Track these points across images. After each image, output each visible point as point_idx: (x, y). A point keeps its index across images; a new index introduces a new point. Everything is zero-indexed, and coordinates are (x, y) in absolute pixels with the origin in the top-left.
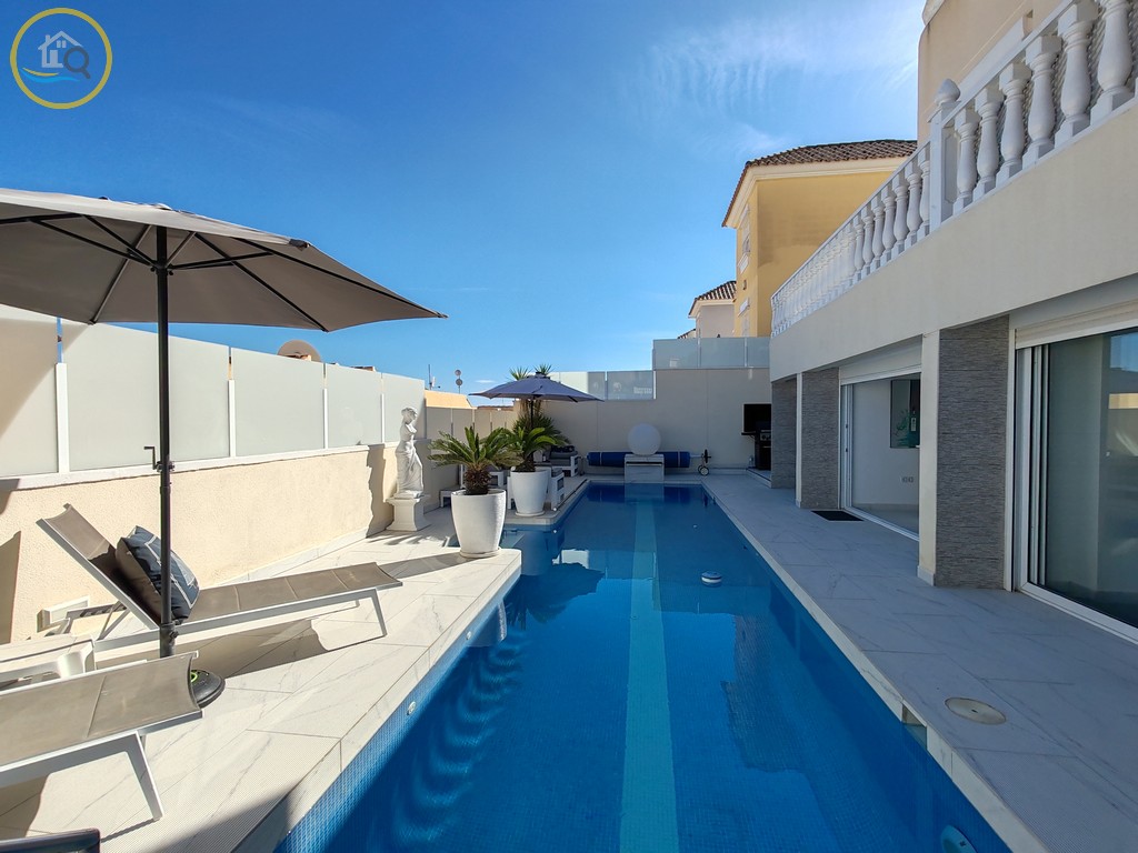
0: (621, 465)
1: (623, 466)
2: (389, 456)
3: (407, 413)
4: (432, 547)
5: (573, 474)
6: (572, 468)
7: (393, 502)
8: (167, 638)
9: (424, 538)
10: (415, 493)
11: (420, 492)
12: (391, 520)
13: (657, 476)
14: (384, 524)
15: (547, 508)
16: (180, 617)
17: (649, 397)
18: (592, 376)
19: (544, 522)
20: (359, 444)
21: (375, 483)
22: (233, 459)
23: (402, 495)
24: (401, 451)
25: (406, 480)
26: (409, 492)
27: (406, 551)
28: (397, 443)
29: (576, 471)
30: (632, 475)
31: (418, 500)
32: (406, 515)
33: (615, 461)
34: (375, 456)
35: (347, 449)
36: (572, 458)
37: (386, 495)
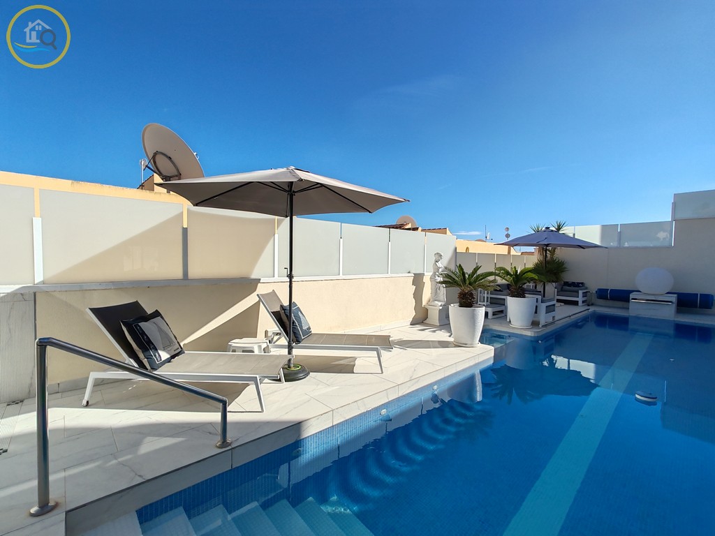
0: (627, 300)
1: (629, 302)
2: (427, 280)
3: (437, 256)
4: (442, 336)
5: (580, 303)
6: (580, 299)
7: (428, 307)
8: (290, 348)
9: (441, 330)
10: (440, 304)
11: (443, 303)
12: (426, 318)
13: (668, 313)
14: (421, 319)
15: (535, 324)
16: (298, 341)
17: (666, 244)
18: (606, 230)
19: (529, 333)
20: (409, 272)
21: (418, 295)
22: (341, 276)
23: (432, 304)
24: (432, 278)
25: (436, 294)
26: (436, 302)
27: (428, 335)
28: (431, 274)
29: (583, 302)
30: (636, 309)
31: (441, 308)
32: (434, 316)
33: (622, 296)
34: (418, 280)
35: (401, 275)
36: (581, 292)
37: (424, 303)
